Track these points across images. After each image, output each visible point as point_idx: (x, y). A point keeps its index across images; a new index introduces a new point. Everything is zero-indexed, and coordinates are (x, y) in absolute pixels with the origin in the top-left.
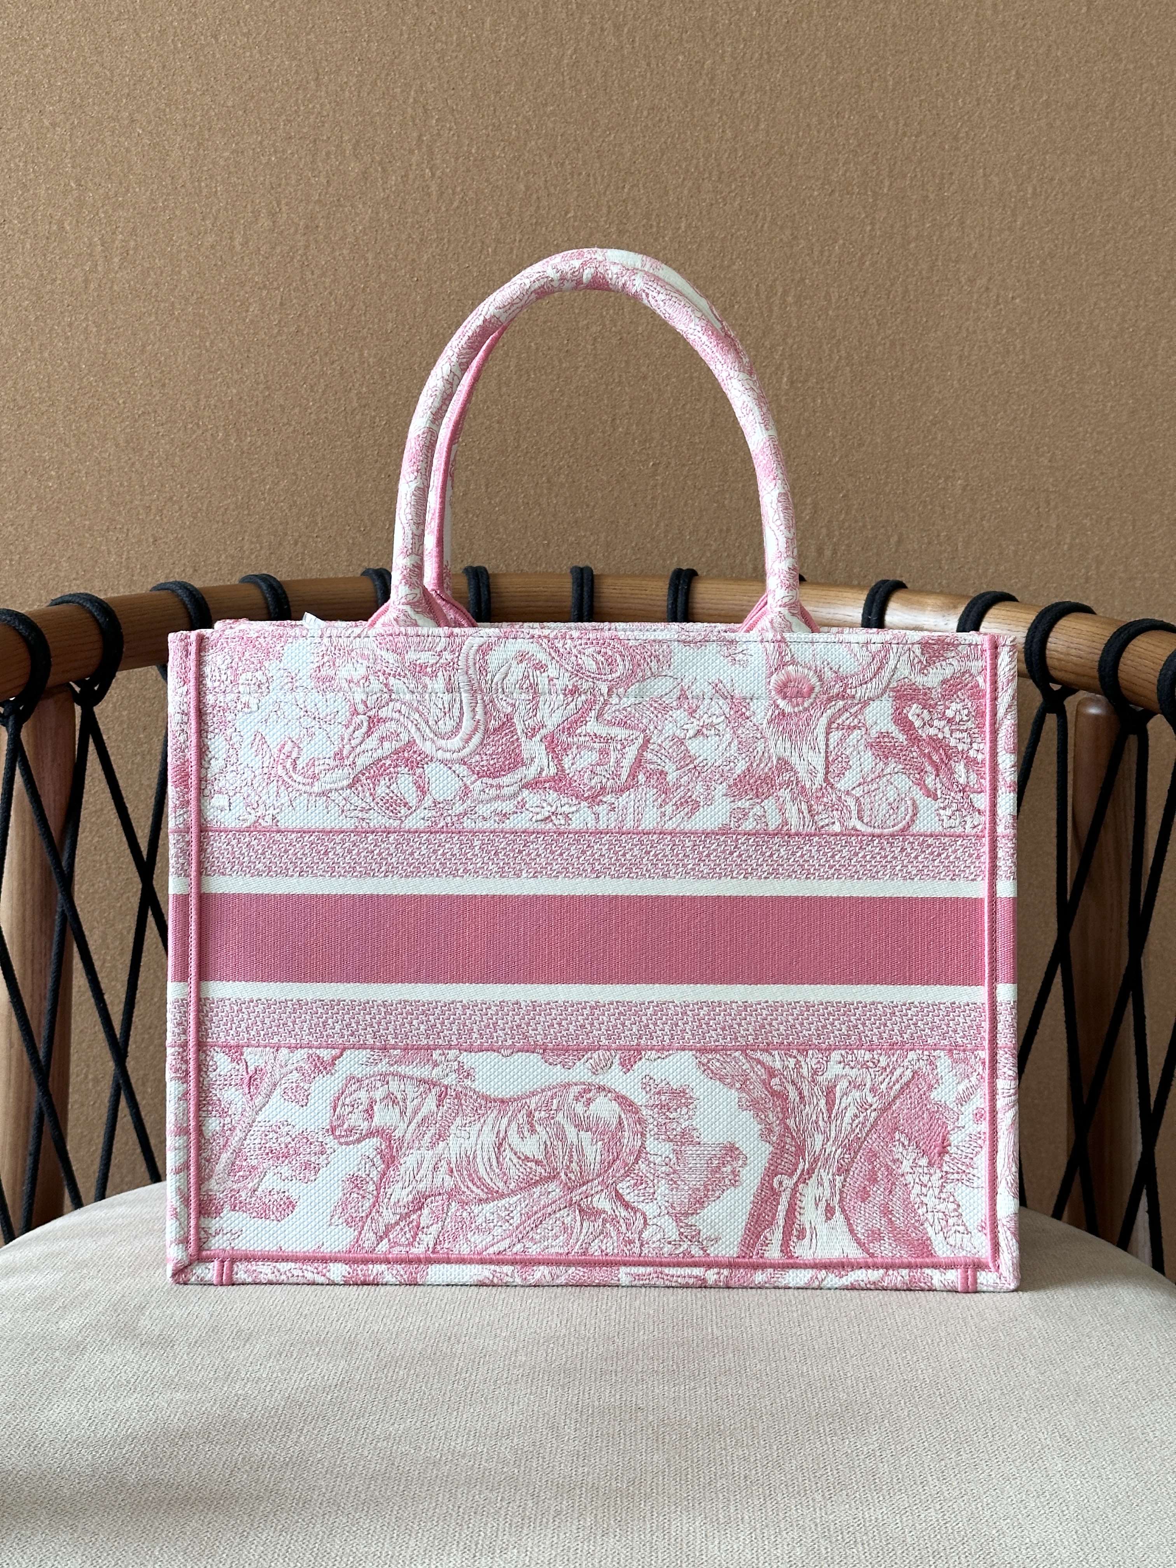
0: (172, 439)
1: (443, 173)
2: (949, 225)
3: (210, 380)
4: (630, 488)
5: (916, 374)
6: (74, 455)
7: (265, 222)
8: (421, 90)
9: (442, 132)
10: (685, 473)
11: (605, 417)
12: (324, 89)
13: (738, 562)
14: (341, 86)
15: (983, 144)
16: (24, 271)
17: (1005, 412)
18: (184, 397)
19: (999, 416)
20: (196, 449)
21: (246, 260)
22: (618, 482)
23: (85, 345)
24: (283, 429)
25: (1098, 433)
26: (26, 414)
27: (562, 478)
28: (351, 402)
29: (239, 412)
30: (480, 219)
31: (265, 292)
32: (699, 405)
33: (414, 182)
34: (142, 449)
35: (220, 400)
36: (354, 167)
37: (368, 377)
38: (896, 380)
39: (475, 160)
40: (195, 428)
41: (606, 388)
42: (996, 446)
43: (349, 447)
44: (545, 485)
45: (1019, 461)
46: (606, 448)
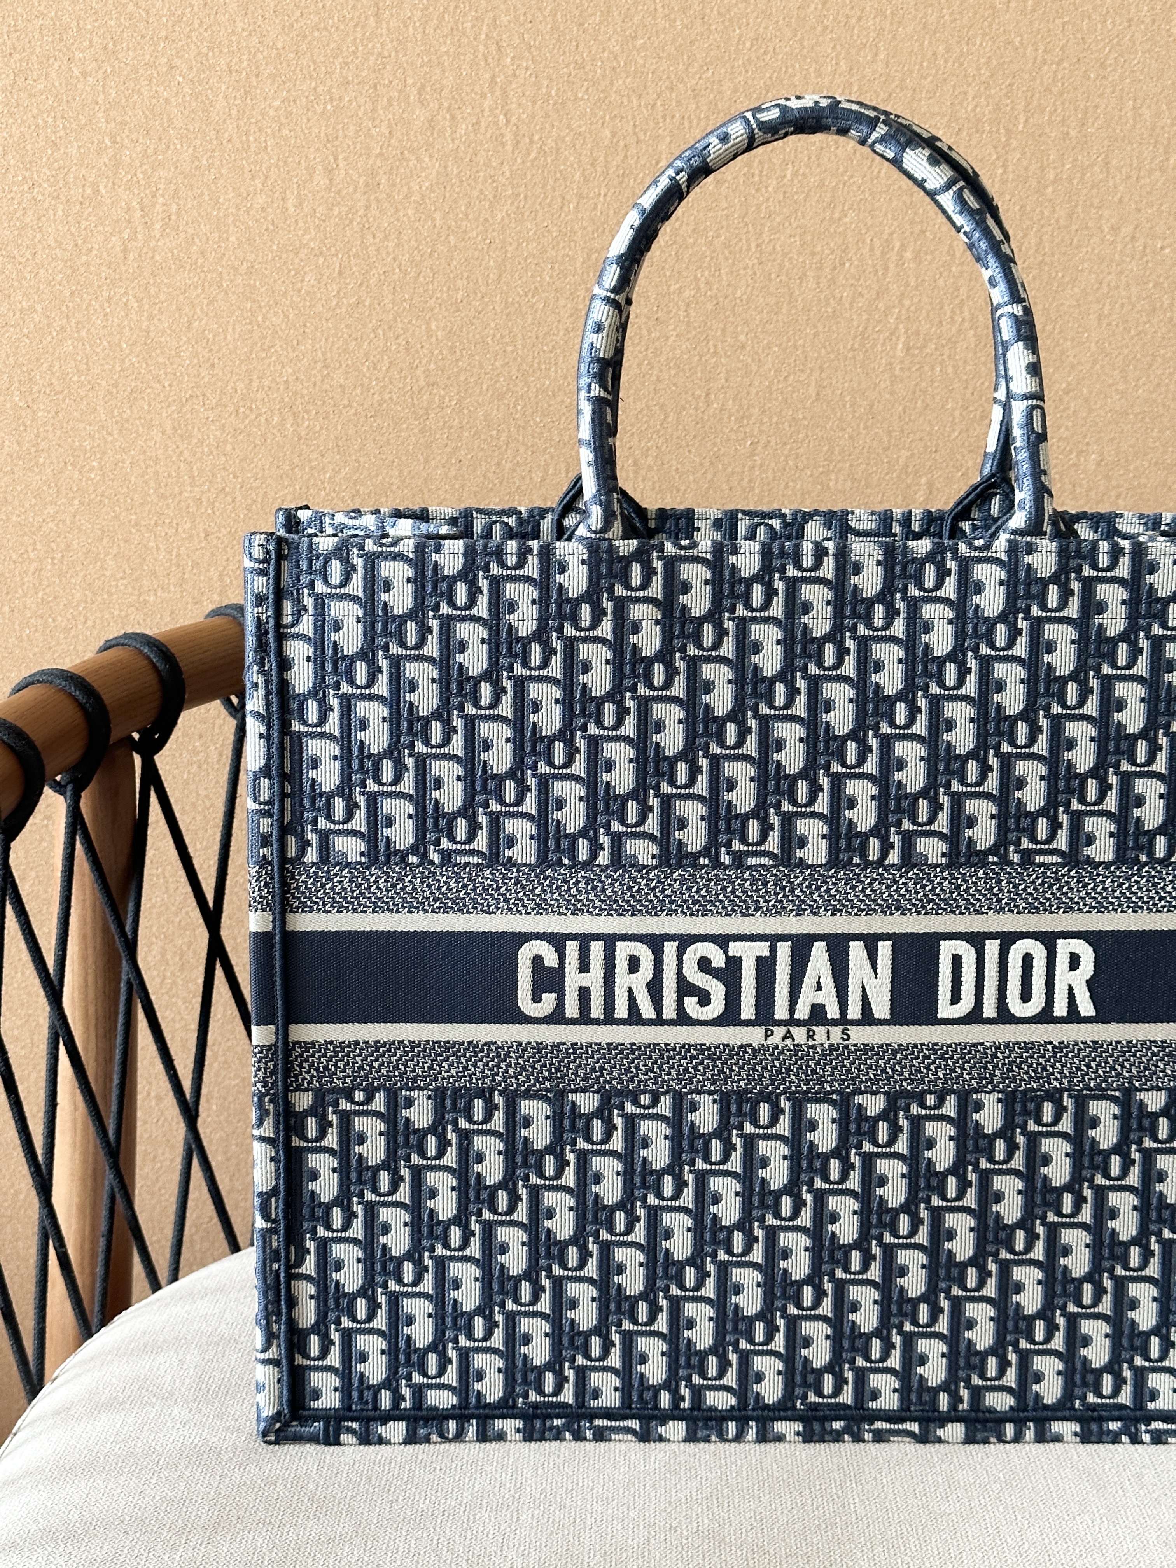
0: (224, 425)
1: (518, 119)
2: (1092, 165)
3: (263, 359)
4: (725, 469)
6: (117, 444)
7: (321, 180)
8: (494, 23)
9: (517, 72)
10: (786, 452)
11: (698, 392)
12: (384, 26)
14: (404, 22)
15: (1133, 72)
16: (56, 241)
17: (1149, 376)
18: (235, 378)
19: (1141, 382)
20: (249, 435)
21: (301, 224)
22: (712, 463)
23: (126, 323)
24: (344, 411)
26: (64, 400)
28: (417, 381)
29: (296, 393)
30: (561, 172)
31: (321, 260)
33: (486, 131)
34: (190, 436)
35: (273, 380)
36: (420, 115)
37: (436, 352)
39: (555, 104)
40: (248, 412)
41: (700, 359)
42: (1136, 415)
43: (416, 430)
44: (631, 468)
45: (1161, 431)
46: (699, 426)
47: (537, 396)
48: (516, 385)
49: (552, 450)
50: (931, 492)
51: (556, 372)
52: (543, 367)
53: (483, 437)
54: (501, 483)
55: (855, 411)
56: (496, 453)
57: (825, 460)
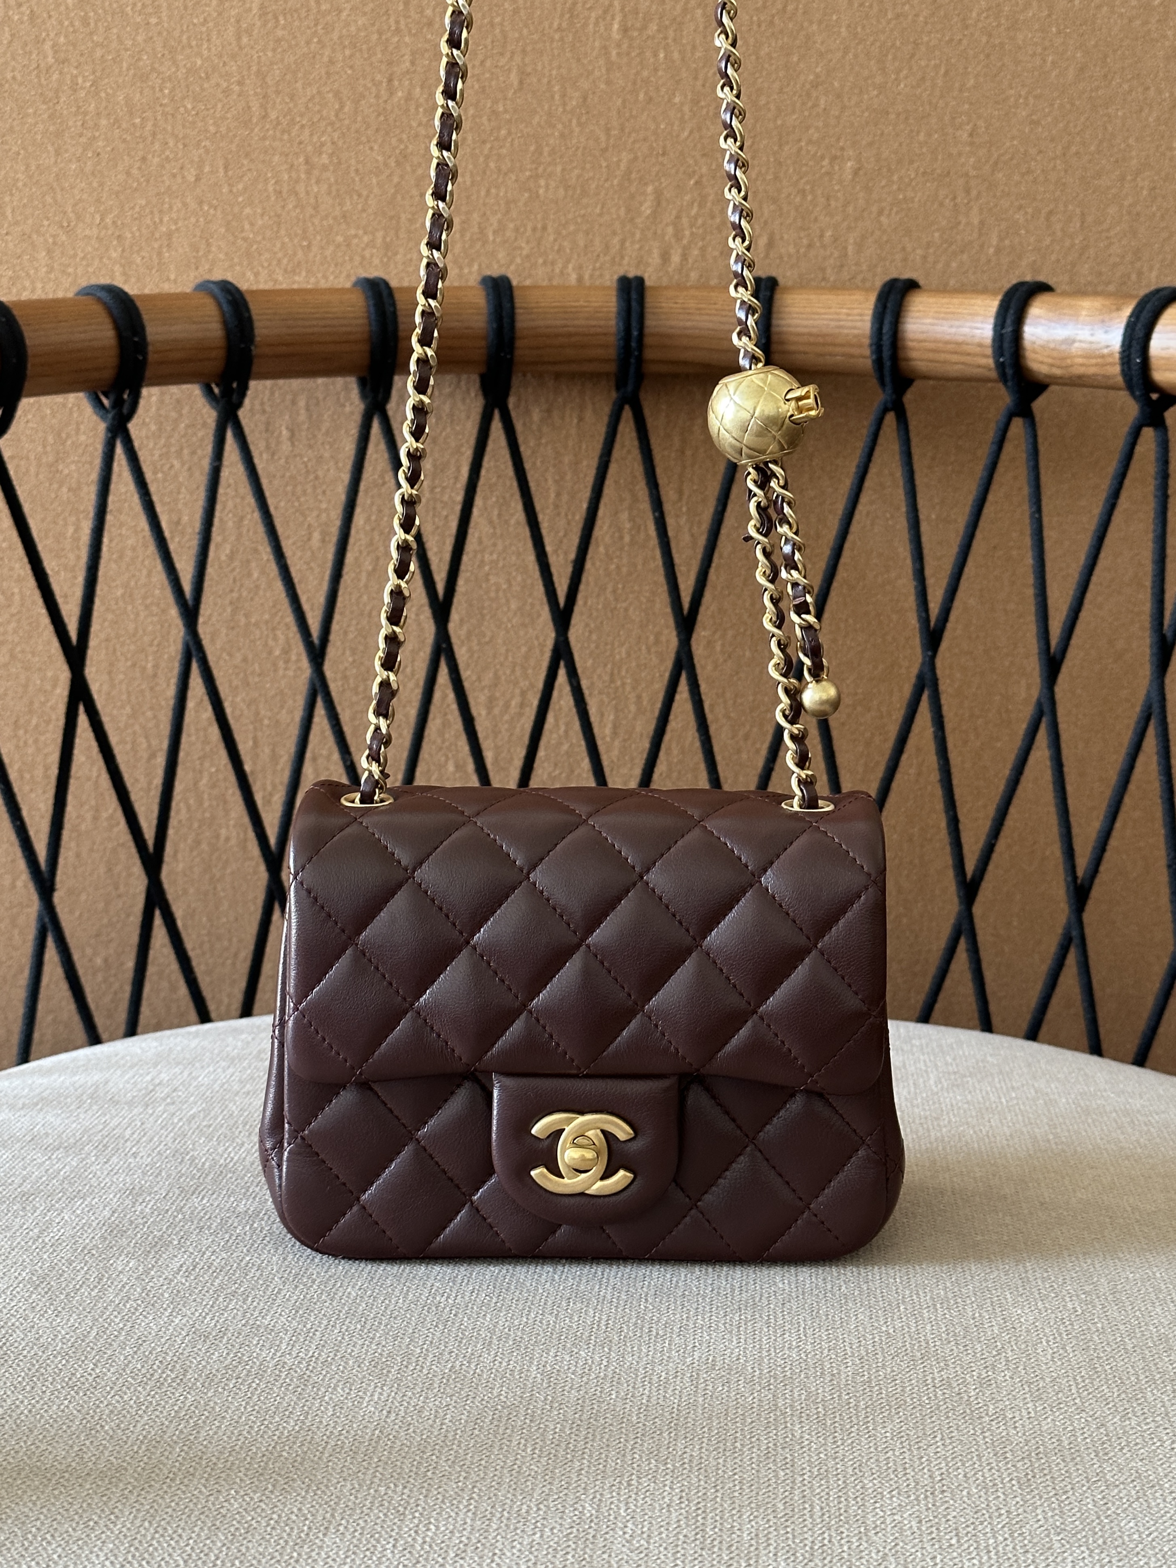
4: (414, 171)
5: (790, 19)
10: (486, 152)
11: (378, 77)
13: (557, 271)
17: (911, 68)
19: (902, 75)
22: (398, 163)
25: (1036, 97)
27: (325, 159)
28: (45, 57)
32: (503, 61)
37: (66, 23)
38: (763, 28)
41: (380, 38)
42: (898, 115)
43: (45, 116)
44: (303, 168)
45: (929, 135)
46: (382, 118)
47: (186, 78)
48: (162, 64)
49: (208, 143)
50: (659, 204)
51: (209, 49)
52: (194, 43)
53: (124, 126)
54: (148, 181)
55: (564, 104)
56: (141, 146)
57: (533, 162)
